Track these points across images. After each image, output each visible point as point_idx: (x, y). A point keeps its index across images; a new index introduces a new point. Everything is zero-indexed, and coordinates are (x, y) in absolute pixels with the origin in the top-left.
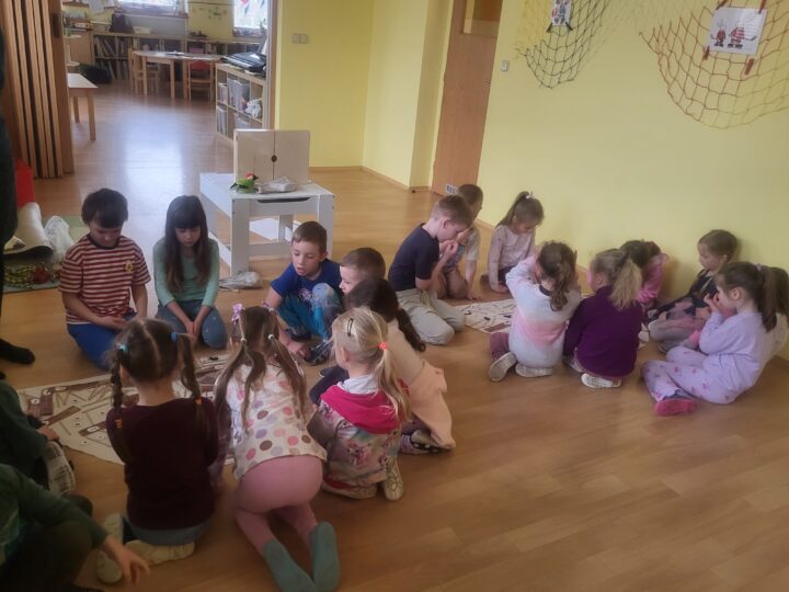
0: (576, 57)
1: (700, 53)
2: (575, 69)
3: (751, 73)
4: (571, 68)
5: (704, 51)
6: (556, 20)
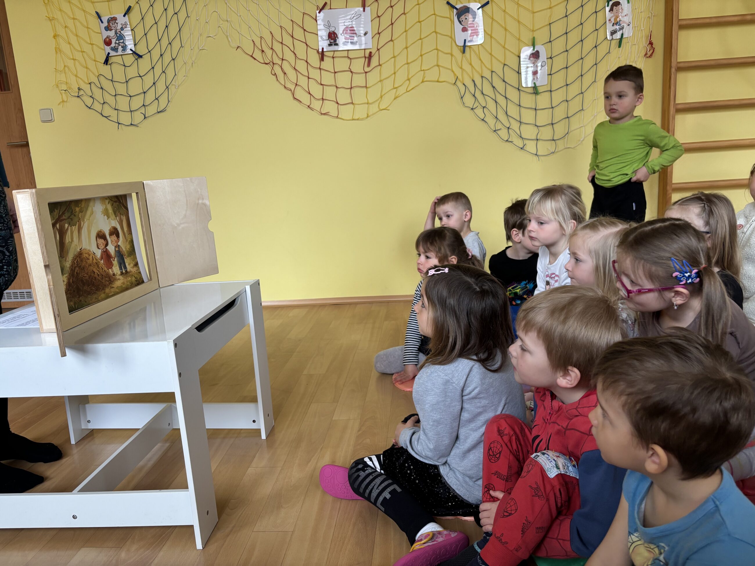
1: (315, 57)
2: (163, 99)
4: (157, 99)
5: (318, 53)
6: (115, 49)
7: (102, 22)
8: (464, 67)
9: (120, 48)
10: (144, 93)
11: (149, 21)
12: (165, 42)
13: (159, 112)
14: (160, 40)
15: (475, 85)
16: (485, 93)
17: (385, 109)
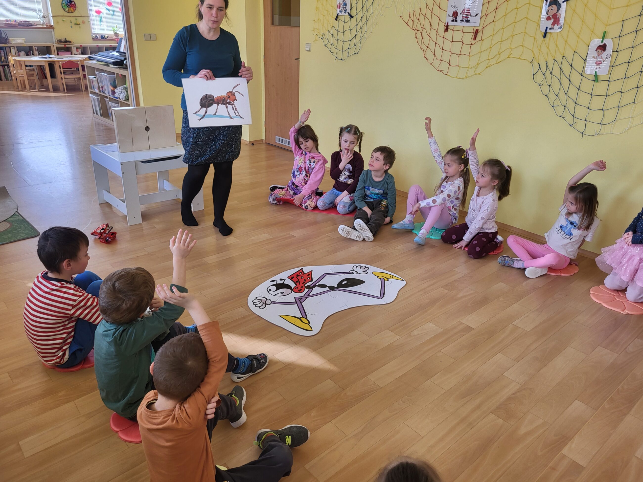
0: (358, 37)
1: (443, 28)
2: (358, 46)
3: (477, 39)
4: (355, 45)
5: (445, 26)
6: (341, 11)
8: (542, 50)
9: (343, 11)
10: (350, 40)
13: (355, 54)
14: (362, 8)
15: (547, 65)
16: (553, 73)
17: (479, 74)
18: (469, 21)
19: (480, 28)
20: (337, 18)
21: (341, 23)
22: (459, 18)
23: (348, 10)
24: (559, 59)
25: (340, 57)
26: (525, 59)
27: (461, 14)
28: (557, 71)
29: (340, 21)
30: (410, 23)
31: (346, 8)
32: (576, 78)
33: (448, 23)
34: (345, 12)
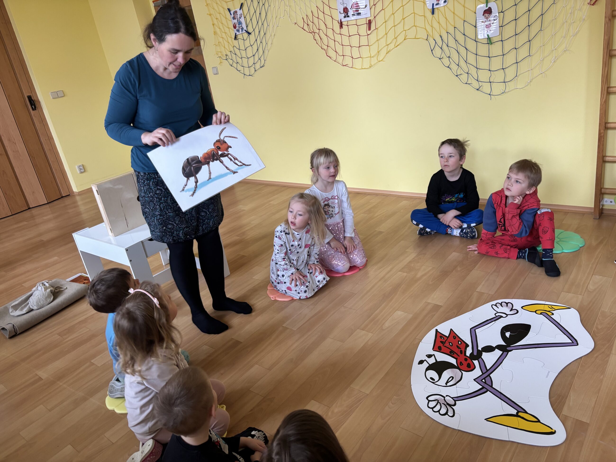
0: (260, 51)
3: (372, 29)
4: (259, 59)
5: (339, 23)
6: (238, 31)
7: (231, 14)
8: (434, 26)
9: (240, 30)
10: (254, 56)
11: (252, 11)
12: (260, 23)
13: (261, 67)
14: (258, 23)
15: (442, 39)
16: (449, 45)
17: (382, 60)
18: (360, 13)
19: (372, 18)
20: (236, 38)
21: (241, 42)
22: (351, 13)
23: (245, 28)
24: (451, 30)
25: (247, 72)
26: (420, 38)
27: (350, 9)
28: (452, 43)
29: (239, 40)
30: (306, 27)
31: (242, 27)
32: (471, 45)
33: (341, 20)
34: (242, 31)
